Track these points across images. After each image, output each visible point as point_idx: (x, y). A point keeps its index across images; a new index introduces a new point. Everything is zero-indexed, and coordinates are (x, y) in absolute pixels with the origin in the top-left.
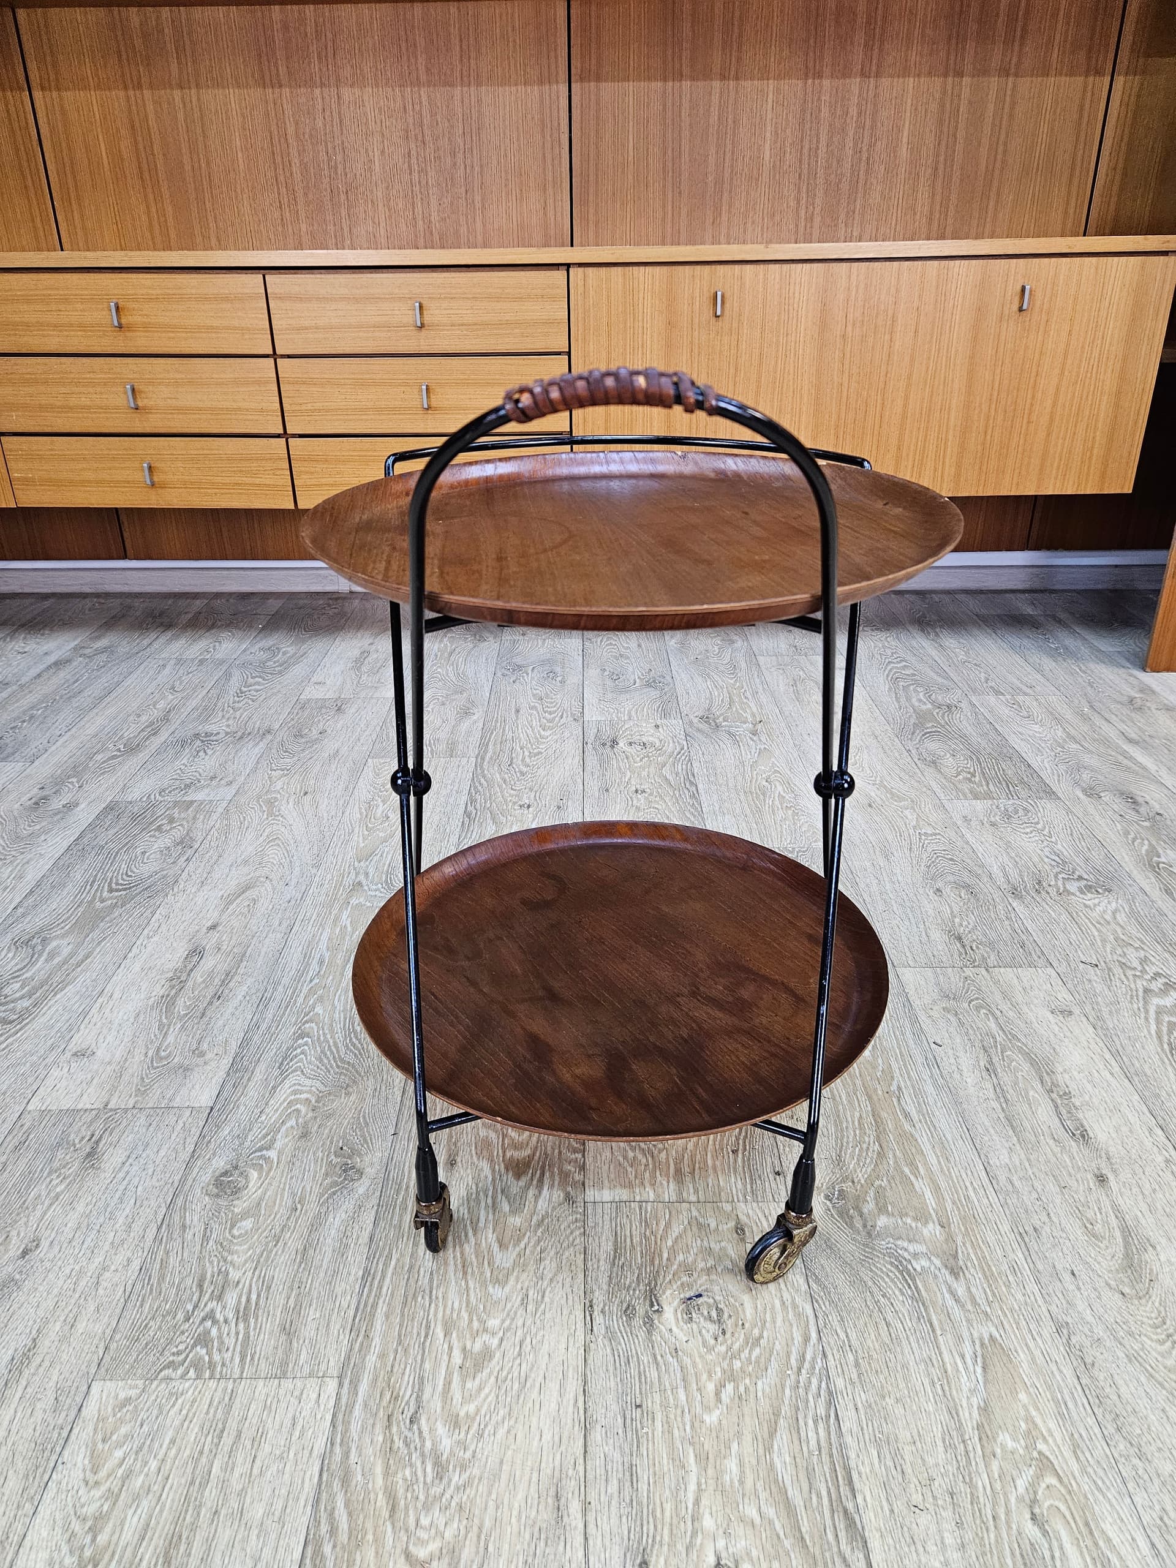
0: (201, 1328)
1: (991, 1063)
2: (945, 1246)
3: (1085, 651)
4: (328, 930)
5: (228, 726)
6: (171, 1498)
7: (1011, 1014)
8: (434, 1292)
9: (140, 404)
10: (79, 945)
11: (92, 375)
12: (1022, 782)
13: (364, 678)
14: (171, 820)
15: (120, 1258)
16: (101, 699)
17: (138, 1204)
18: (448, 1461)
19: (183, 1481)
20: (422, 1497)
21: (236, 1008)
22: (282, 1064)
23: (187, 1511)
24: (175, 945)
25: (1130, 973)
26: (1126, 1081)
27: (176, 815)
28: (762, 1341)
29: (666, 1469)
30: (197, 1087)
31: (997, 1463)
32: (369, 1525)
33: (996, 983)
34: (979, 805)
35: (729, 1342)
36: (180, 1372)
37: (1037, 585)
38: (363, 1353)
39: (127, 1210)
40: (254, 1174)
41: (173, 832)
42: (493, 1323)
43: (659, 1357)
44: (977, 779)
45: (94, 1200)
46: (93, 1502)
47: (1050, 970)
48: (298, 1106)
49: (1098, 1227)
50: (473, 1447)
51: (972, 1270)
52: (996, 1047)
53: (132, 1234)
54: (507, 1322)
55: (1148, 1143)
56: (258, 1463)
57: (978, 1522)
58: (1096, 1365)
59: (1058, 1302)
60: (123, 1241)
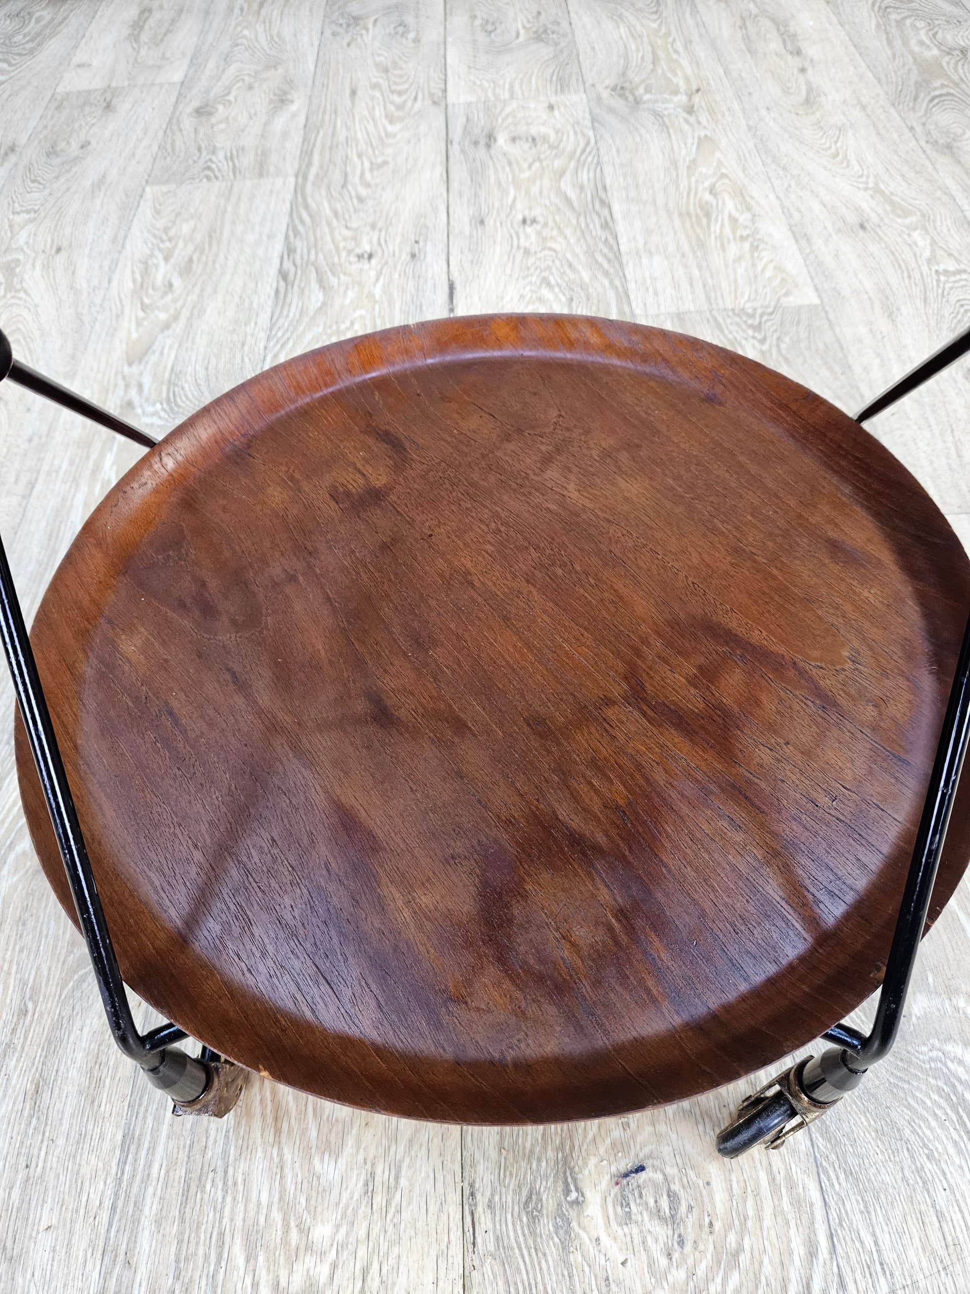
4: (84, 488)
8: (231, 1171)
13: (143, 52)
28: (742, 1258)
35: (690, 1261)
42: (322, 1232)
54: (343, 1231)
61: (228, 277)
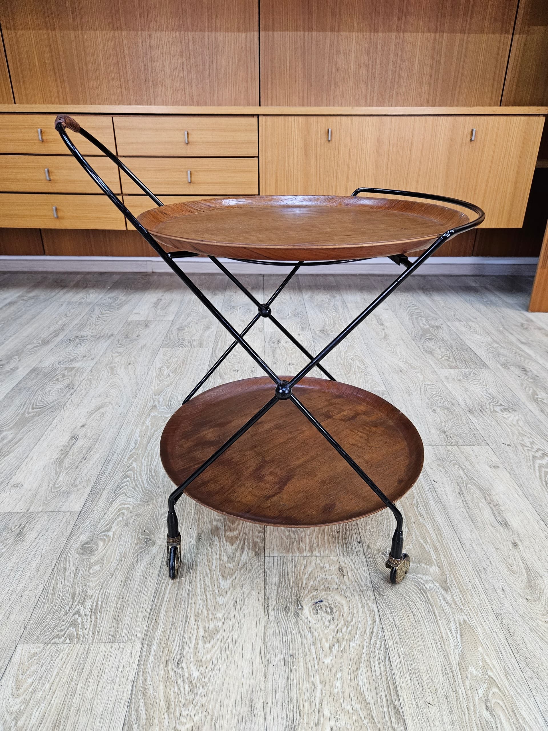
0: (73, 618)
1: (461, 490)
2: (441, 577)
3: (500, 302)
4: (139, 428)
5: (92, 333)
6: (56, 702)
7: (470, 467)
8: (190, 600)
9: (52, 178)
10: (16, 434)
11: (28, 164)
12: (472, 361)
13: (159, 311)
14: (64, 376)
15: (33, 584)
16: (31, 319)
17: (42, 558)
18: (196, 683)
19: (62, 694)
20: (183, 701)
21: (94, 464)
22: (116, 490)
23: (64, 709)
24: (64, 434)
25: (526, 448)
26: (526, 499)
27: (66, 374)
28: (352, 623)
29: (305, 686)
30: (74, 501)
31: (468, 682)
32: (156, 715)
33: (463, 453)
34: (453, 371)
35: (336, 624)
36: (62, 640)
37: (476, 272)
38: (154, 630)
39: (37, 561)
40: (101, 543)
41: (64, 381)
42: (219, 615)
43: (301, 631)
44: (451, 360)
45: (21, 556)
46: (16, 705)
47: (488, 447)
48: (124, 511)
49: (515, 568)
50: (209, 676)
51: (454, 588)
52: (463, 483)
53: (39, 573)
54: (226, 615)
55: (537, 528)
56: (100, 685)
57: (460, 710)
58: (515, 633)
59: (496, 603)
60: (34, 576)
61: (189, 374)
